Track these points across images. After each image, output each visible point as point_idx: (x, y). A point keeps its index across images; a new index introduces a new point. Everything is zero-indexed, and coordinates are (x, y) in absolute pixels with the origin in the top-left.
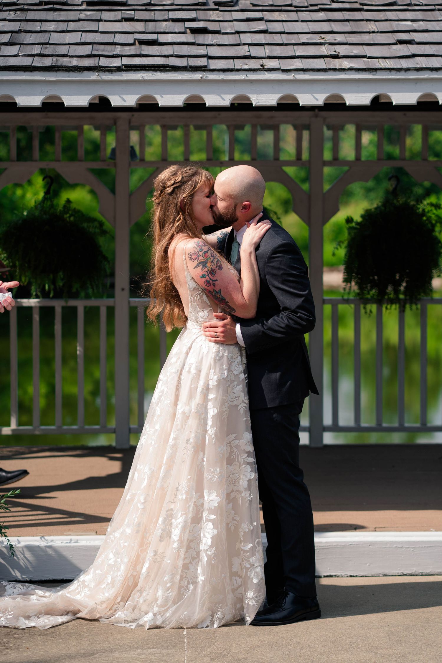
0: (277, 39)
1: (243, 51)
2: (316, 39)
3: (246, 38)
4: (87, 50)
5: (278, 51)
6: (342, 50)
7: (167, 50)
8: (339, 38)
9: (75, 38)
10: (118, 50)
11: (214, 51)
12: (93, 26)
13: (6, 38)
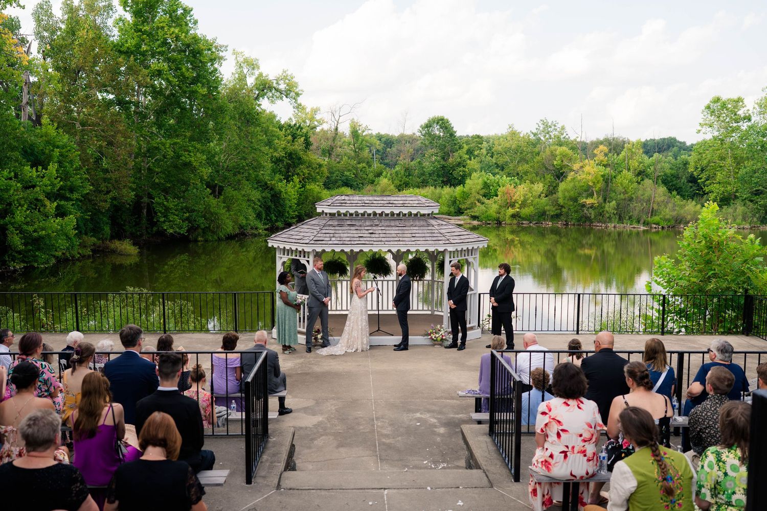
0: (388, 235)
1: (380, 239)
2: (395, 235)
3: (381, 235)
4: (348, 239)
5: (388, 239)
6: (401, 239)
7: (365, 239)
8: (401, 235)
9: (346, 235)
10: (355, 239)
11: (375, 239)
12: (349, 231)
13: (332, 235)
